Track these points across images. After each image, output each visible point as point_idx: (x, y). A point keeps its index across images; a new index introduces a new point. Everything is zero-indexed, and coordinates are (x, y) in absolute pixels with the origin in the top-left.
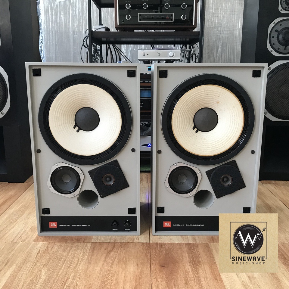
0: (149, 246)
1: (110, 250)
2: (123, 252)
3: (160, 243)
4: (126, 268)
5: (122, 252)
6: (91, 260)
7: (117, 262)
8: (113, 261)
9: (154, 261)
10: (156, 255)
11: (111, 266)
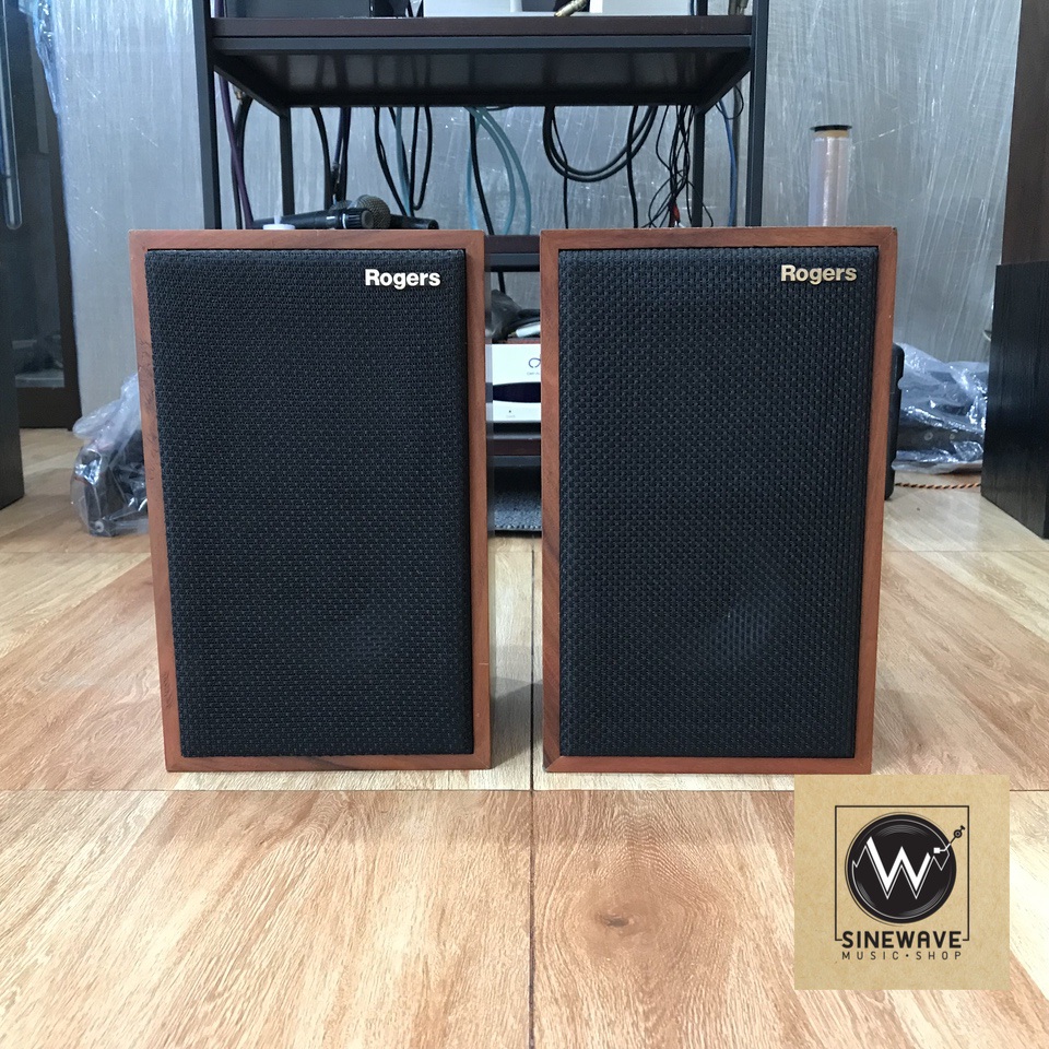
0: (528, 809)
1: (278, 830)
2: (359, 843)
3: (594, 794)
4: (360, 932)
5: (352, 841)
6: (137, 886)
7: (306, 896)
8: (283, 889)
9: (554, 890)
10: (567, 856)
11: (259, 921)
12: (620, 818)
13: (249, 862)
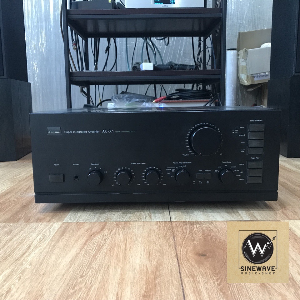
0: (171, 226)
1: (96, 232)
2: (121, 235)
3: (190, 221)
4: (125, 259)
5: (119, 235)
6: (55, 247)
7: (107, 249)
8: (100, 248)
9: (182, 247)
10: (185, 238)
11: (93, 256)
12: (199, 228)
13: (88, 241)
